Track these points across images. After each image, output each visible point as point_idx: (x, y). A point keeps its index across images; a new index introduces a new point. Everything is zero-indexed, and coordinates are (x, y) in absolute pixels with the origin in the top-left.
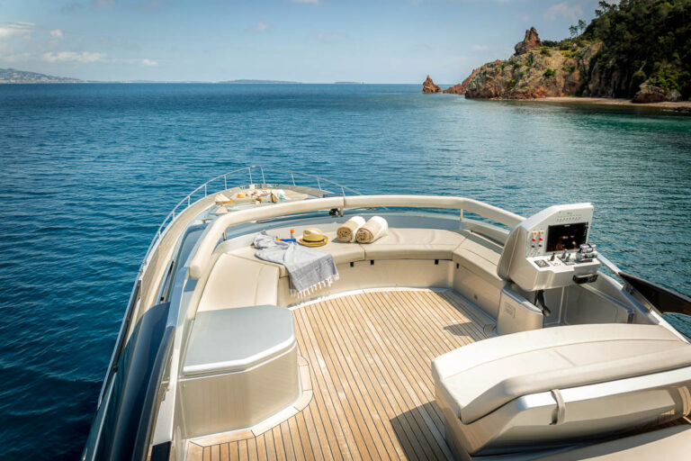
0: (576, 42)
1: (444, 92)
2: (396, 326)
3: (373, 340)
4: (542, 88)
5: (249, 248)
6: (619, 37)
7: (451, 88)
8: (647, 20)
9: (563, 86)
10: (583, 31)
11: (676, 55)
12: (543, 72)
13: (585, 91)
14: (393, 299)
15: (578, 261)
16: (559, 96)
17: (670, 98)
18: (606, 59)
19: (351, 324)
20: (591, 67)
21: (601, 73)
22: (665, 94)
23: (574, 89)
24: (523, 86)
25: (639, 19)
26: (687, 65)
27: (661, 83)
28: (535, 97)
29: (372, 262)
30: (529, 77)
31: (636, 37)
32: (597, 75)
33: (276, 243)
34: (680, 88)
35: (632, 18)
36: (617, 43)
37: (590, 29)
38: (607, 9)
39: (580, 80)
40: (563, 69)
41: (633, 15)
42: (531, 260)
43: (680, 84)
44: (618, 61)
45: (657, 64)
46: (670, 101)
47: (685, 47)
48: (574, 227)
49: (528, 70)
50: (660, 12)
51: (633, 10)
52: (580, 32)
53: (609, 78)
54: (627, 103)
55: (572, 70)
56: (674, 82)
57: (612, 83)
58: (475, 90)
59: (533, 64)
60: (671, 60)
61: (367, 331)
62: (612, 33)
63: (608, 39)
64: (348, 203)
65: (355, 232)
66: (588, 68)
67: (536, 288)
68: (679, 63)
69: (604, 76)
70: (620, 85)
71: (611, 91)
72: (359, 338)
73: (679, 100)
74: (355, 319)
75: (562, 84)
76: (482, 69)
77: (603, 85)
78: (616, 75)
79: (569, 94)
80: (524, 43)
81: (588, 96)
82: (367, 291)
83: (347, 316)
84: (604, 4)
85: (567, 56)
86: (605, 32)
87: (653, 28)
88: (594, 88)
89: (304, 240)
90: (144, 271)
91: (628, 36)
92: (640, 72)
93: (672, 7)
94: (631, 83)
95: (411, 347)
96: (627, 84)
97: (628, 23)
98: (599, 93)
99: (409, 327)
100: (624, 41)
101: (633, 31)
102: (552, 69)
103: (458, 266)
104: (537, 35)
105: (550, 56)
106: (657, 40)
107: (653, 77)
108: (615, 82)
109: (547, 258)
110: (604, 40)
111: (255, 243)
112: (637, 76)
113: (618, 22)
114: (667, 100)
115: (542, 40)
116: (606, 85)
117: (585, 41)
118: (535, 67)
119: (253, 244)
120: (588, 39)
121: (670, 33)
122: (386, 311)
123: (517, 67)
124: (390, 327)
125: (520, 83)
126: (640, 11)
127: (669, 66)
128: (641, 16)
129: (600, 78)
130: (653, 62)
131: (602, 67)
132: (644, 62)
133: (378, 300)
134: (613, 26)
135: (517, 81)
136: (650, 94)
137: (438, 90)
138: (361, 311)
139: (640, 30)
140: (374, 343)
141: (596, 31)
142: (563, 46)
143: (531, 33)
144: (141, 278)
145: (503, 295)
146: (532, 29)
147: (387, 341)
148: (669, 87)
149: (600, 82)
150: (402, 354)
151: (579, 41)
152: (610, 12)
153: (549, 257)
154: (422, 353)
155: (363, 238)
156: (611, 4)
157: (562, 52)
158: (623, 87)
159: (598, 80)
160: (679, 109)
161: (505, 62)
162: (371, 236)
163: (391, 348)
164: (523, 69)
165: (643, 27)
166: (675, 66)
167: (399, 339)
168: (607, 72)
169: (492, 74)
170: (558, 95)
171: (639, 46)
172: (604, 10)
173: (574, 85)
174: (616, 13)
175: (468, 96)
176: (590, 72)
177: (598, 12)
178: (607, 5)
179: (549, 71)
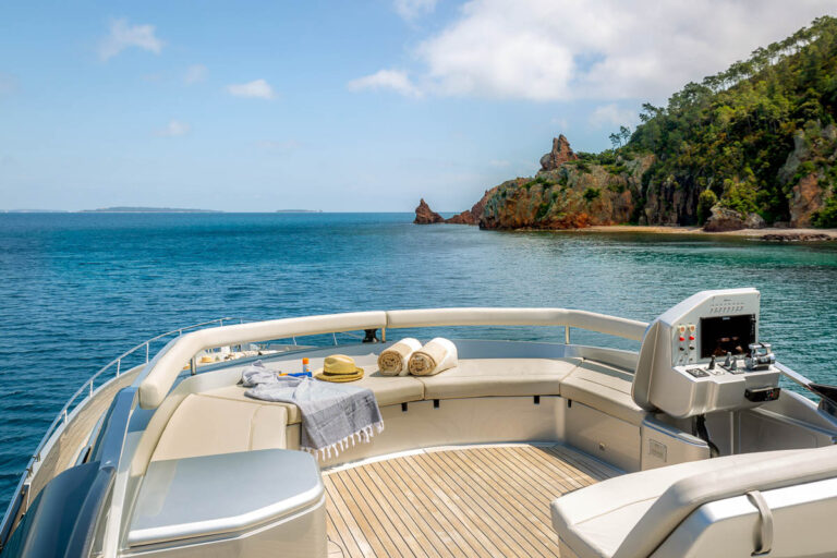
0: (621, 154)
1: (446, 222)
2: (483, 493)
3: (446, 512)
4: (585, 215)
5: (235, 387)
6: (675, 148)
7: (456, 216)
8: (706, 127)
9: (611, 211)
10: (628, 139)
11: (748, 170)
12: (583, 193)
13: (641, 218)
14: (472, 458)
15: (749, 369)
16: (609, 225)
17: (750, 224)
18: (662, 176)
19: (408, 493)
20: (645, 187)
21: (659, 194)
22: (744, 219)
23: (627, 216)
24: (558, 212)
25: (695, 126)
26: (764, 182)
27: (736, 205)
28: (577, 227)
29: (436, 403)
30: (565, 200)
31: (696, 148)
32: (655, 196)
33: (279, 379)
34: (761, 211)
35: (687, 125)
36: (673, 155)
37: (636, 137)
38: (654, 114)
39: (633, 203)
40: (609, 188)
41: (688, 120)
42: (681, 369)
43: (760, 207)
44: (678, 179)
45: (727, 181)
46: (752, 228)
47: (758, 160)
48: (735, 319)
49: (563, 190)
50: (720, 118)
51: (686, 114)
52: (624, 142)
53: (670, 200)
54: (698, 231)
55: (621, 190)
56: (752, 204)
57: (675, 206)
58: (493, 218)
59: (569, 183)
60: (743, 176)
61: (436, 501)
62: (665, 144)
63: (661, 149)
64: (394, 320)
65: (407, 358)
66: (640, 188)
67: (693, 412)
68: (754, 180)
69: (662, 197)
70: (684, 209)
71: (674, 217)
72: (423, 511)
73: (761, 226)
74: (414, 487)
75: (611, 208)
76: (499, 189)
77: (663, 209)
78: (678, 197)
79: (620, 223)
80: (552, 156)
81: (647, 224)
82: (430, 450)
83: (402, 485)
84: (647, 106)
85: (612, 172)
86: (656, 142)
87: (715, 137)
88: (652, 213)
89: (325, 373)
90: (35, 471)
91: (685, 146)
92: (708, 193)
93: (734, 111)
94: (699, 208)
95: (509, 518)
96: (694, 207)
97: (683, 130)
98: (660, 219)
99: (504, 493)
100: (681, 153)
101: (691, 141)
102: (595, 189)
103: (570, 403)
104: (568, 145)
105: (589, 172)
106: (722, 151)
107: (725, 198)
108: (678, 205)
109: (704, 366)
110: (656, 152)
111: (245, 379)
112: (704, 197)
113: (670, 130)
114: (747, 227)
115: (575, 152)
116: (667, 209)
117: (632, 153)
118: (571, 186)
119: (241, 382)
120: (636, 151)
121: (737, 143)
122: (463, 475)
123: (547, 186)
124: (472, 494)
125: (554, 207)
126: (695, 115)
127: (742, 184)
128: (697, 122)
129: (659, 201)
130: (721, 180)
131: (660, 186)
132: (712, 180)
133: (450, 462)
134: (665, 134)
135: (549, 205)
136: (724, 220)
137: (437, 219)
138: (424, 475)
139: (699, 140)
140: (450, 517)
141: (644, 140)
142: (605, 160)
143: (560, 143)
144: (28, 482)
145: (646, 428)
146: (561, 137)
147: (471, 513)
148: (747, 210)
149: (659, 204)
150: (496, 528)
151: (625, 153)
152: (658, 116)
153: (707, 366)
154: (529, 525)
155: (419, 368)
156: (657, 107)
157: (605, 166)
158: (690, 212)
159: (656, 203)
160: (765, 237)
161: (530, 179)
162: (433, 364)
163: (478, 521)
164: (556, 189)
165: (702, 135)
166: (749, 184)
167: (488, 509)
168: (666, 192)
169: (514, 195)
170: (606, 223)
171: (702, 159)
172: (651, 115)
173: (626, 209)
174: (666, 118)
175: (483, 227)
176: (644, 193)
177: (643, 117)
178: (653, 109)
179: (590, 191)
